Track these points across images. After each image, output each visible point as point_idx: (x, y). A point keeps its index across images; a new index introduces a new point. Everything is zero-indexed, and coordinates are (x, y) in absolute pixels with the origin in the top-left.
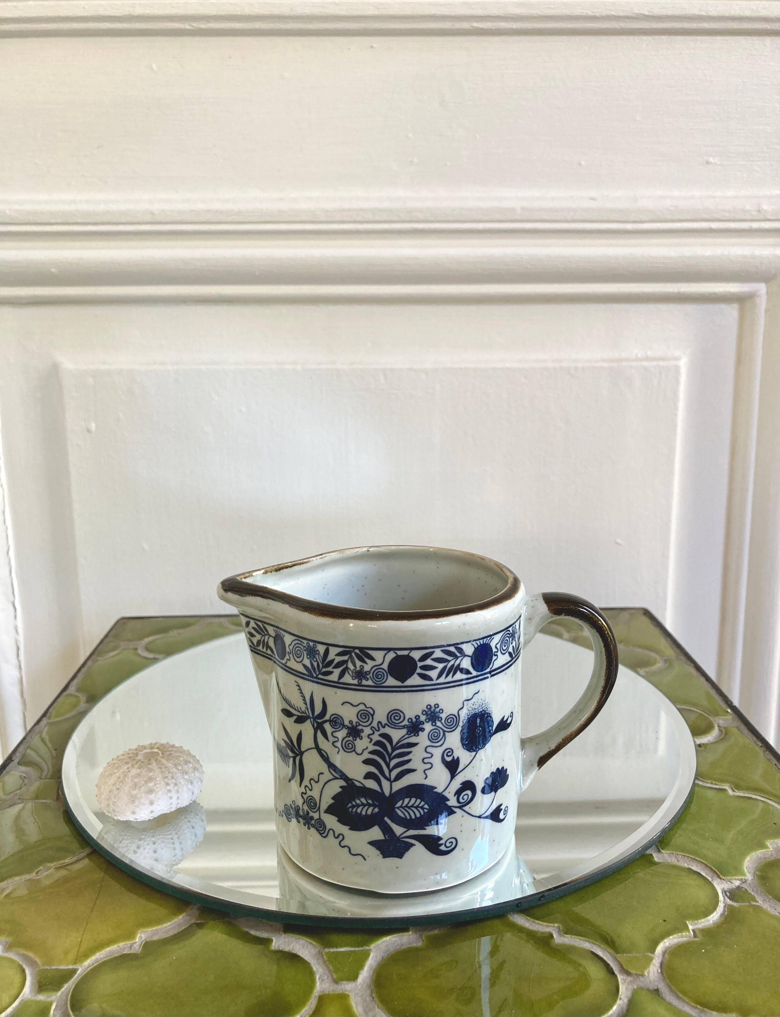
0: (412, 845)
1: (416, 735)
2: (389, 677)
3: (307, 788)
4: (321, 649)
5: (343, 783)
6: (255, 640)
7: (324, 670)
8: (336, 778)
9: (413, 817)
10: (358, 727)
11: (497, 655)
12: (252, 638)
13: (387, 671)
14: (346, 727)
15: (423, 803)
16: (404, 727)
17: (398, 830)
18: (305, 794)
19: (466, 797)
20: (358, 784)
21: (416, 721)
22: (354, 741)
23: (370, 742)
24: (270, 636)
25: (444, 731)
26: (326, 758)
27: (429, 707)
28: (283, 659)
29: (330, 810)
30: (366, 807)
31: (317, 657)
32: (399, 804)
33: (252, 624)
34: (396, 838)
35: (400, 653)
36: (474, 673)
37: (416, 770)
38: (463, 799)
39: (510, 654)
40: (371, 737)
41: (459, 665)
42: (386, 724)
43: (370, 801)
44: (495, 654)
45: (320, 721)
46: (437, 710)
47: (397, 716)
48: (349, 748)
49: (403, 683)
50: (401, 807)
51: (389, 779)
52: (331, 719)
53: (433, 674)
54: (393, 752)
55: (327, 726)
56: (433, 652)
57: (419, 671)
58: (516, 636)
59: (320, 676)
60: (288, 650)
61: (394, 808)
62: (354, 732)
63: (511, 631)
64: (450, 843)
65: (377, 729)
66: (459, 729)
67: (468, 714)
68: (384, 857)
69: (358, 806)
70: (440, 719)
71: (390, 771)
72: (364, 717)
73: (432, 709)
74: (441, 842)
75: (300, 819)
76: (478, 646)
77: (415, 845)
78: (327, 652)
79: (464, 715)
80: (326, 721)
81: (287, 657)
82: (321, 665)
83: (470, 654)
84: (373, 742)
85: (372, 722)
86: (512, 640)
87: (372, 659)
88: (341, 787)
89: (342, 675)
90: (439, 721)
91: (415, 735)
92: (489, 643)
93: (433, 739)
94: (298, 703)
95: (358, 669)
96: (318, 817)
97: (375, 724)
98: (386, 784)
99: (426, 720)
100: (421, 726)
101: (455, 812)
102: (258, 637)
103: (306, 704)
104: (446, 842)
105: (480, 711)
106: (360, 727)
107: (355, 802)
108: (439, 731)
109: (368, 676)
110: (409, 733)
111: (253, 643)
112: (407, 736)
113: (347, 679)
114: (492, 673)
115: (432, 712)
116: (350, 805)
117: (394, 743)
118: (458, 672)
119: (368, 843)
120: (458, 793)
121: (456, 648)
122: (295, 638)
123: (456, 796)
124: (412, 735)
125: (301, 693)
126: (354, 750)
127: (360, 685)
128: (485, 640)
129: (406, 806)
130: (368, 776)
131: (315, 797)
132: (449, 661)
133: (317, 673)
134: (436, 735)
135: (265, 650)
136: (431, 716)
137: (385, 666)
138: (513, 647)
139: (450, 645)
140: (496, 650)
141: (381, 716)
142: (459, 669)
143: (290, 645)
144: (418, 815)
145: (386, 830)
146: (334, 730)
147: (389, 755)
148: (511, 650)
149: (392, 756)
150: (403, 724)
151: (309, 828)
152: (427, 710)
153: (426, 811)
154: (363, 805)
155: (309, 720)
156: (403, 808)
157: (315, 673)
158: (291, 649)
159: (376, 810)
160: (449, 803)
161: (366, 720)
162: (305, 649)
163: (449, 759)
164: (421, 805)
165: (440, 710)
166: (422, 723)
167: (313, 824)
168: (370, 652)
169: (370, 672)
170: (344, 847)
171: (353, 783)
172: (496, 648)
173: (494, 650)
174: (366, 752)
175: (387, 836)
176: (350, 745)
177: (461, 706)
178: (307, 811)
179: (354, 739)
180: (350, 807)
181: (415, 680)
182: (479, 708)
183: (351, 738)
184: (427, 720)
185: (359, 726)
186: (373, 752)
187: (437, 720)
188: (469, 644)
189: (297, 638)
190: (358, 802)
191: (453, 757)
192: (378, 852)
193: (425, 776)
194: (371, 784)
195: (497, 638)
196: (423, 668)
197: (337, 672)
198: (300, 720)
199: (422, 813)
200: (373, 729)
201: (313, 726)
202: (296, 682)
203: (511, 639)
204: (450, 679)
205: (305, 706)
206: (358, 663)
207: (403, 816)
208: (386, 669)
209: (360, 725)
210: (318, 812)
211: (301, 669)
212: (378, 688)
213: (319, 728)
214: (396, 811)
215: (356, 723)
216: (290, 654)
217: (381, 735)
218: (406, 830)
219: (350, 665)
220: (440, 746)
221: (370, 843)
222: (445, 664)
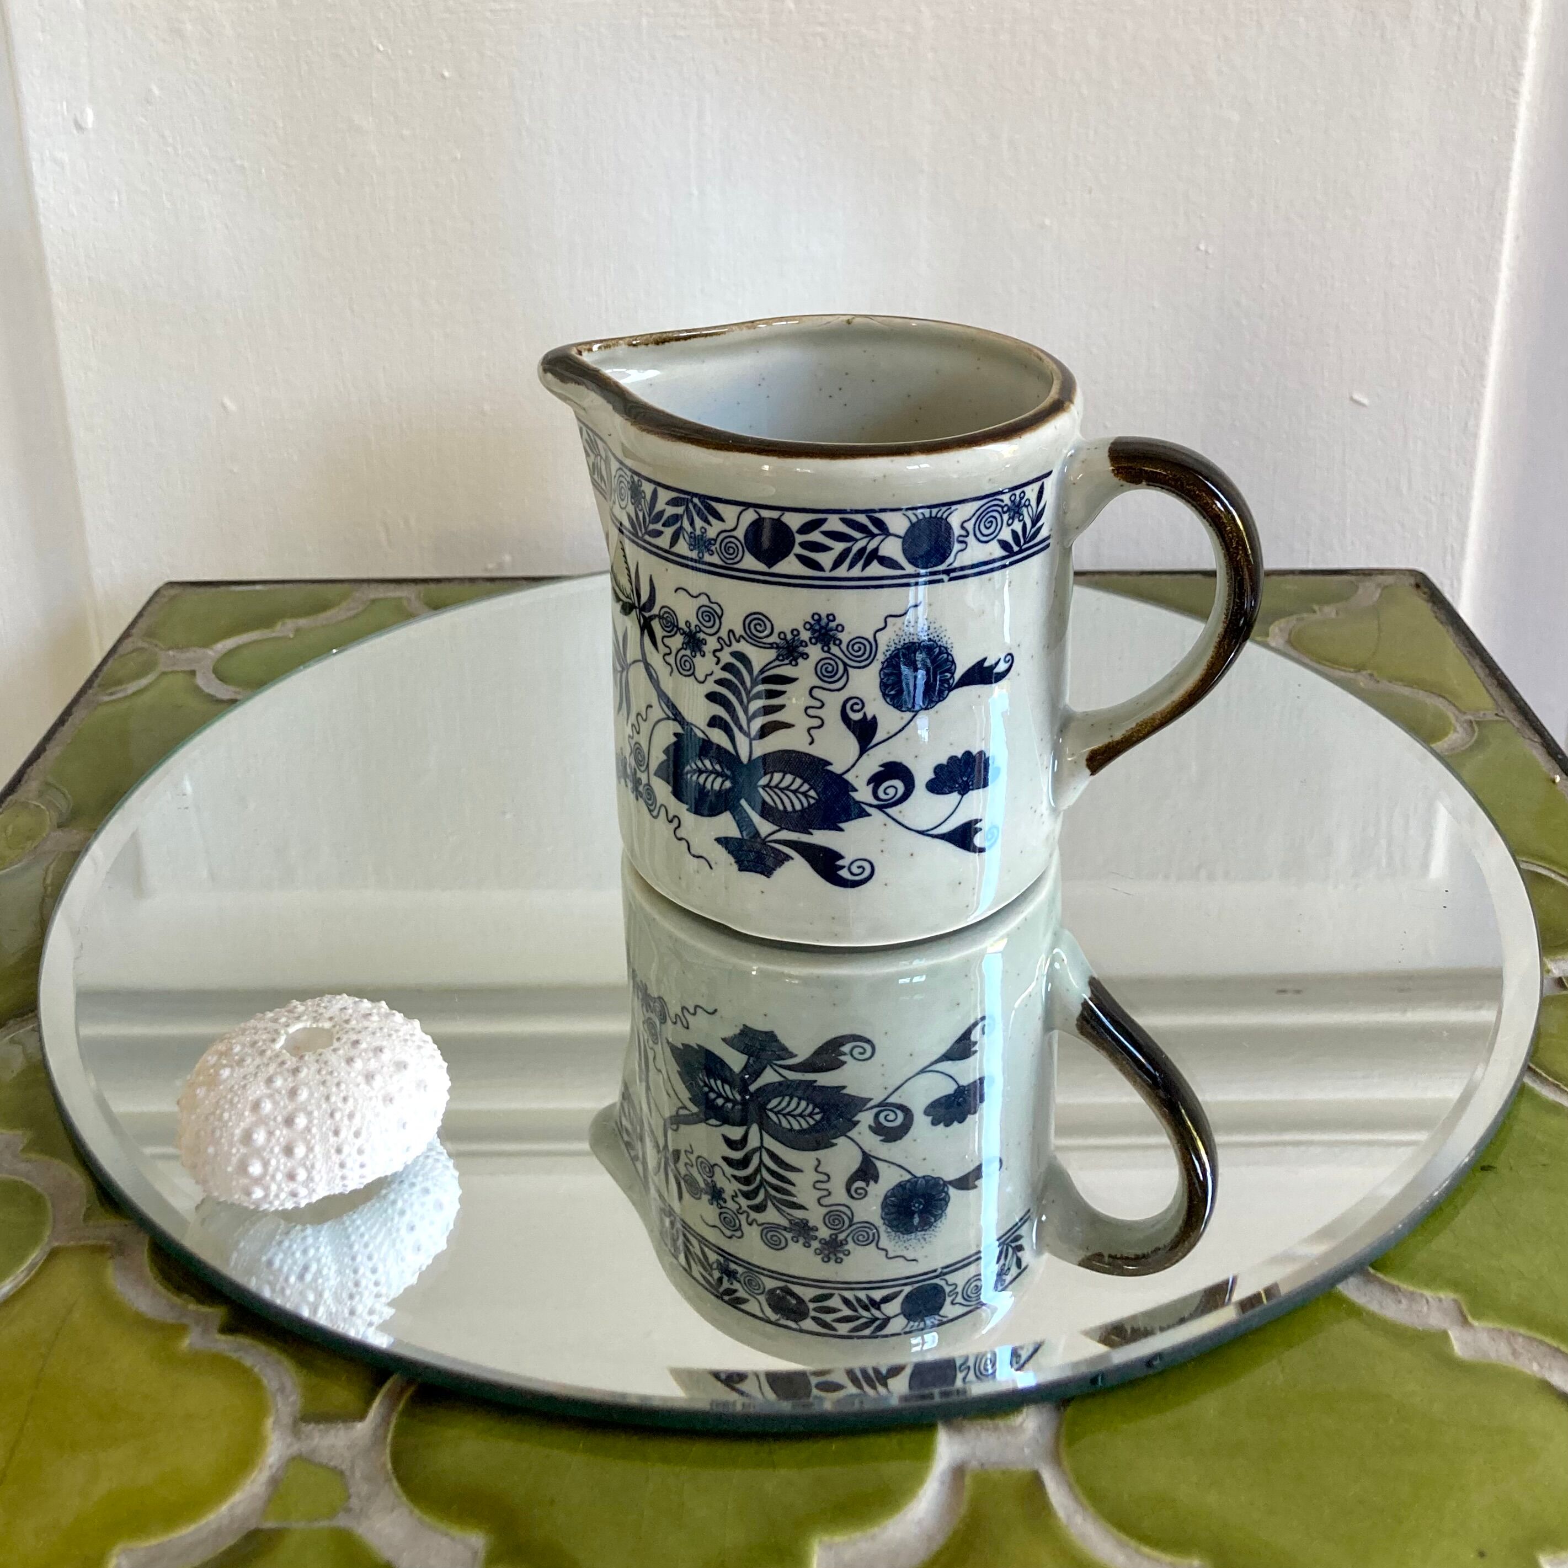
0: (788, 858)
1: (794, 663)
2: (747, 553)
3: (634, 728)
4: (648, 489)
5: (677, 728)
7: (651, 527)
8: (669, 718)
9: (789, 808)
10: (698, 635)
11: (964, 542)
13: (743, 541)
14: (682, 631)
15: (806, 787)
16: (771, 646)
17: (764, 827)
18: (633, 738)
19: (891, 792)
20: (700, 735)
21: (794, 638)
22: (693, 659)
23: (717, 663)
25: (845, 664)
26: (655, 682)
27: (817, 617)
29: (661, 772)
30: (713, 776)
31: (643, 503)
32: (764, 781)
34: (759, 840)
35: (765, 514)
36: (910, 569)
37: (793, 726)
38: (886, 794)
39: (1005, 545)
40: (718, 654)
41: (876, 550)
42: (741, 636)
44: (961, 539)
46: (833, 625)
47: (761, 625)
48: (686, 668)
49: (769, 567)
50: (768, 785)
51: (747, 734)
52: (661, 614)
53: (826, 559)
54: (752, 688)
55: (656, 624)
56: (825, 520)
57: (797, 549)
59: (647, 537)
61: (756, 787)
62: (694, 642)
64: (859, 867)
65: (728, 643)
66: (876, 666)
67: (897, 641)
68: (740, 870)
69: (700, 771)
70: (838, 642)
71: (749, 721)
72: (707, 618)
73: (824, 623)
74: (840, 863)
75: (629, 782)
76: (919, 521)
77: (792, 859)
78: (654, 497)
79: (886, 642)
80: (654, 617)
82: (647, 519)
83: (902, 533)
84: (721, 664)
85: (720, 628)
86: (1013, 519)
87: (720, 519)
89: (675, 539)
90: (835, 644)
91: (790, 663)
92: (945, 516)
93: (824, 676)
94: (625, 580)
95: (698, 532)
96: (647, 782)
97: (723, 633)
98: (742, 743)
99: (810, 639)
100: (801, 649)
101: (869, 815)
103: (631, 584)
104: (852, 863)
105: (924, 639)
106: (701, 636)
107: (695, 765)
108: (836, 663)
110: (781, 658)
112: (777, 663)
113: (682, 547)
114: (953, 575)
115: (822, 627)
116: (688, 767)
117: (755, 672)
118: (875, 563)
119: (715, 840)
120: (876, 780)
121: (870, 518)
123: (871, 786)
124: (787, 662)
125: (627, 563)
126: (693, 674)
127: (700, 560)
128: (933, 511)
129: (776, 786)
130: (715, 722)
131: (643, 747)
132: (856, 540)
133: (644, 531)
134: (830, 669)
136: (820, 634)
137: (740, 533)
139: (857, 512)
140: (963, 533)
141: (733, 621)
142: (874, 556)
143: (615, 477)
144: (798, 807)
145: (743, 822)
146: (665, 633)
147: (748, 693)
148: (1007, 537)
149: (751, 695)
150: (770, 640)
151: (638, 799)
152: (813, 622)
153: (812, 801)
154: (708, 772)
155: (635, 612)
156: (771, 787)
157: (642, 531)
158: (617, 485)
159: (728, 784)
160: (857, 796)
161: (712, 622)
162: (629, 486)
163: (856, 717)
164: (802, 790)
165: (838, 625)
166: (804, 644)
167: (642, 793)
168: (719, 507)
169: (715, 540)
170: (680, 839)
171: (694, 731)
172: (963, 527)
173: (957, 531)
174: (711, 679)
175: (745, 833)
176: (688, 665)
177: (882, 625)
178: (635, 769)
180: (694, 772)
181: (789, 565)
182: (923, 634)
183: (688, 652)
184: (813, 641)
185: (699, 632)
186: (720, 682)
187: (832, 642)
188: (899, 514)
190: (700, 764)
191: (865, 714)
192: (732, 860)
193: (809, 740)
194: (718, 737)
196: (804, 545)
197: (669, 532)
198: (627, 609)
199: (806, 805)
200: (722, 641)
201: (640, 621)
202: (622, 543)
203: (1006, 517)
204: (856, 572)
206: (699, 523)
207: (771, 803)
208: (741, 538)
209: (701, 630)
211: (625, 519)
212: (728, 571)
213: (647, 627)
214: (758, 791)
215: (696, 626)
217: (734, 655)
218: (776, 828)
219: (686, 524)
220: (839, 690)
221: (719, 840)
222: (849, 545)
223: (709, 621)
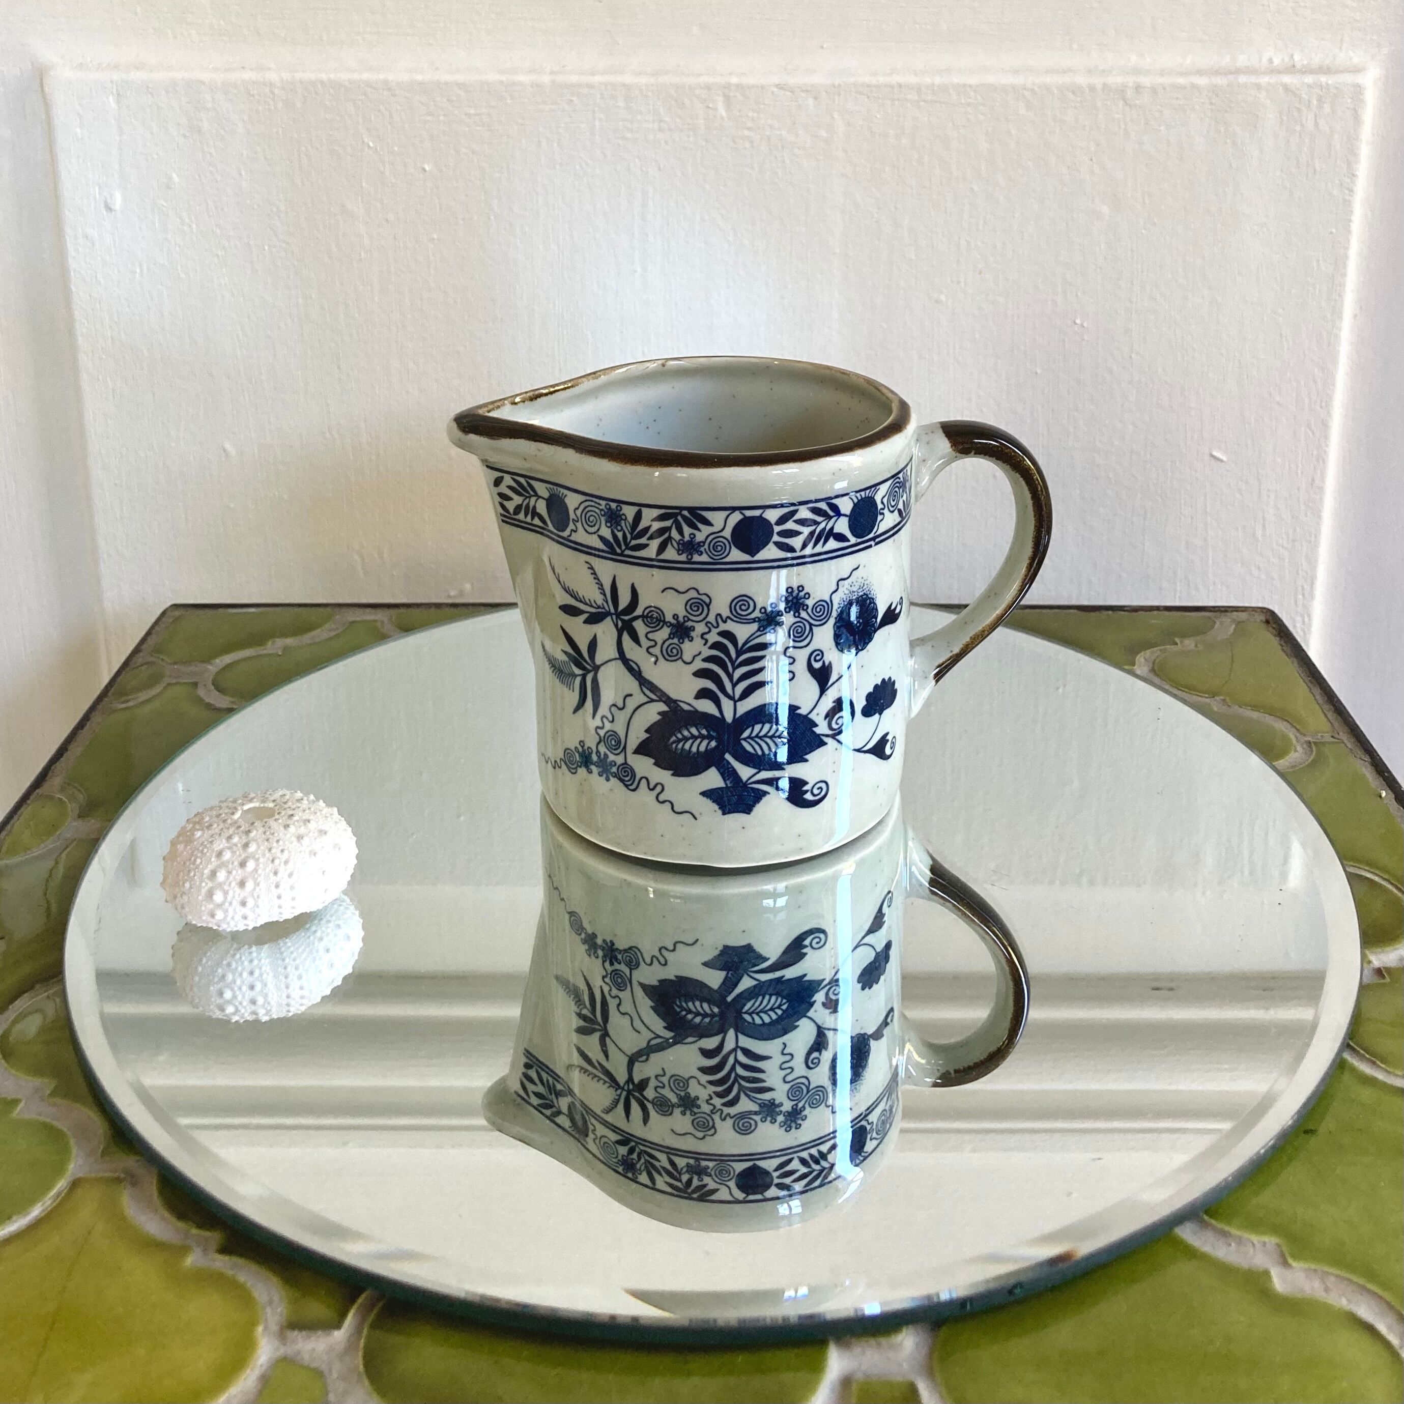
0: (765, 793)
1: (771, 631)
2: (733, 548)
3: (605, 720)
4: (629, 512)
5: (663, 707)
6: (511, 506)
7: (634, 542)
8: (652, 701)
9: (767, 752)
10: (687, 624)
11: (883, 514)
12: (506, 503)
13: (730, 540)
14: (668, 624)
15: (780, 731)
16: (754, 620)
17: (745, 772)
18: (602, 728)
19: (840, 721)
20: (686, 707)
21: (772, 611)
22: (681, 645)
23: (705, 644)
24: (539, 497)
25: (811, 625)
26: (636, 673)
27: (790, 590)
28: (563, 530)
29: (642, 749)
30: (699, 740)
31: (623, 524)
32: (746, 734)
33: (508, 480)
34: (741, 784)
35: (749, 513)
36: (853, 540)
37: (771, 682)
38: (837, 724)
39: (900, 511)
40: (705, 636)
41: (832, 528)
42: (728, 617)
43: (704, 732)
44: (881, 511)
45: (626, 618)
46: (802, 594)
47: (745, 605)
48: (672, 655)
49: (753, 557)
50: (749, 737)
51: (731, 698)
52: (645, 614)
53: (797, 542)
54: (737, 657)
55: (639, 626)
56: (797, 511)
57: (776, 538)
58: (908, 485)
59: (628, 552)
60: (572, 516)
61: (739, 740)
62: (681, 631)
63: (902, 479)
64: (818, 789)
65: (715, 625)
66: (832, 621)
67: (844, 599)
68: (724, 814)
69: (686, 739)
70: (805, 607)
71: (734, 686)
72: (696, 609)
73: (795, 594)
74: (805, 788)
75: (593, 767)
76: (859, 501)
77: (769, 793)
78: (638, 517)
79: (838, 601)
80: (637, 618)
81: (571, 526)
82: (629, 536)
83: (848, 513)
84: (709, 644)
85: (707, 615)
86: (903, 491)
87: (708, 523)
88: (659, 713)
89: (662, 548)
90: (803, 609)
91: (769, 632)
92: (873, 495)
93: (795, 637)
94: (592, 594)
95: (687, 538)
96: (623, 761)
97: (711, 618)
98: (727, 705)
99: (785, 608)
100: (778, 618)
101: (826, 744)
102: (517, 500)
103: (605, 595)
104: (813, 787)
105: (861, 594)
106: (690, 624)
107: (682, 735)
108: (804, 625)
109: (702, 549)
110: (762, 629)
111: (507, 511)
112: (759, 633)
113: (671, 554)
114: (877, 540)
115: (794, 598)
116: (674, 738)
117: (740, 645)
118: (831, 539)
119: (700, 794)
120: (830, 715)
121: (828, 504)
122: (583, 498)
123: (827, 720)
124: (766, 631)
125: (596, 578)
126: (681, 658)
127: (689, 562)
128: (868, 491)
129: (757, 736)
130: (703, 694)
131: (618, 732)
132: (818, 523)
133: (623, 547)
134: (799, 631)
135: (529, 519)
136: (793, 603)
137: (727, 533)
138: (904, 501)
139: (820, 500)
140: (883, 507)
141: (721, 606)
142: (831, 534)
143: (577, 509)
144: (774, 749)
145: (728, 773)
146: (649, 629)
147: (733, 663)
148: (901, 506)
149: (736, 664)
150: (753, 616)
151: (608, 780)
152: (787, 595)
154: (694, 738)
155: (609, 619)
156: (752, 739)
157: (620, 547)
158: (579, 515)
159: (713, 744)
160: (817, 730)
161: (700, 610)
162: (603, 513)
163: (817, 665)
164: (777, 734)
165: (805, 594)
166: (780, 614)
167: (614, 773)
168: (704, 513)
169: (704, 542)
170: (663, 802)
171: (679, 706)
172: (882, 503)
173: (880, 506)
174: (698, 660)
175: (728, 782)
176: (675, 651)
177: (835, 588)
178: (605, 755)
179: (681, 641)
180: (674, 742)
181: (770, 552)
182: (860, 591)
183: (676, 641)
184: (787, 610)
185: (687, 621)
186: (707, 660)
187: (801, 609)
188: (846, 498)
189: (588, 498)
190: (686, 733)
191: (824, 662)
192: (716, 807)
194: (706, 706)
195: (884, 488)
196: (780, 534)
197: (655, 544)
198: (594, 619)
199: (780, 746)
200: (709, 625)
201: (616, 626)
202: (587, 562)
203: (901, 490)
204: (819, 549)
205: (602, 597)
206: (687, 530)
207: (752, 751)
208: (729, 538)
209: (689, 619)
210: (623, 755)
211: (595, 542)
212: (717, 566)
213: (626, 628)
214: (741, 744)
215: (684, 617)
216: (578, 521)
217: (720, 634)
218: (755, 771)
219: (675, 534)
220: (806, 646)
221: (704, 794)
222: (814, 527)
223: (698, 610)
